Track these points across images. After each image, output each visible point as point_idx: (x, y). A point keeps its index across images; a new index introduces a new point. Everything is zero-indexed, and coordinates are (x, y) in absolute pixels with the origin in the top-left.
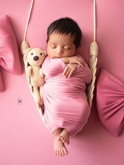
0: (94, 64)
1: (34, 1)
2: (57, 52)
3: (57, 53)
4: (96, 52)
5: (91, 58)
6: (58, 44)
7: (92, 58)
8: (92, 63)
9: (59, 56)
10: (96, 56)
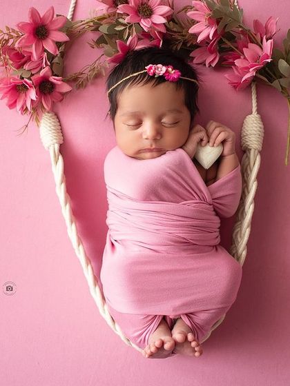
0: (251, 171)
1: (76, 3)
2: (144, 137)
3: (147, 139)
4: (258, 141)
5: (245, 155)
6: (144, 114)
7: (247, 156)
8: (246, 169)
9: (151, 146)
10: (257, 151)
